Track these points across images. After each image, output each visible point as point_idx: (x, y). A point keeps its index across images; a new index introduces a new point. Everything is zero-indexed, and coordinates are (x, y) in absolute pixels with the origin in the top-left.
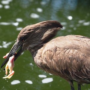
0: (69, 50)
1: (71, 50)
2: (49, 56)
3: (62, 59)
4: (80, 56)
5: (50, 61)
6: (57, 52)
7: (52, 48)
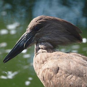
0: (72, 75)
1: (74, 76)
2: (48, 76)
3: (62, 83)
4: (83, 86)
5: (48, 81)
6: (58, 73)
7: (54, 68)
